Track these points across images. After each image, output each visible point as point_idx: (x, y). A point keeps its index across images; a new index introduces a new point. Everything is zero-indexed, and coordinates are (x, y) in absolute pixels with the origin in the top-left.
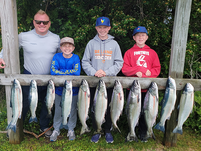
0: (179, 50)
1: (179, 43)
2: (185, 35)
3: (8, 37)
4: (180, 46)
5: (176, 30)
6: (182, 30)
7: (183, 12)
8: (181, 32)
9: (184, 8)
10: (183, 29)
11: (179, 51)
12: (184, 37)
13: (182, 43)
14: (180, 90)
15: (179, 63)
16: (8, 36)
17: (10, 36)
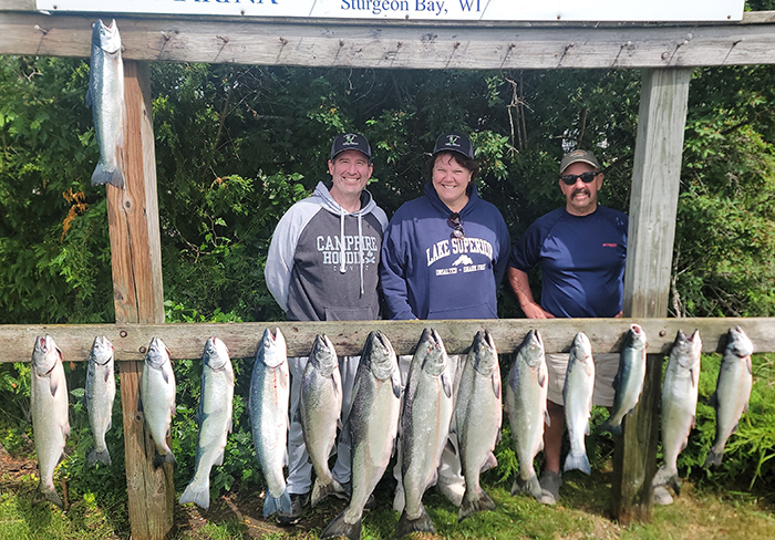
0: (654, 233)
1: (654, 212)
2: (672, 190)
3: (128, 206)
4: (658, 220)
5: (645, 174)
6: (662, 175)
7: (666, 123)
8: (659, 182)
9: (667, 112)
10: (666, 173)
11: (654, 237)
12: (669, 196)
13: (662, 213)
14: (659, 351)
15: (656, 272)
16: (128, 204)
17: (135, 202)
